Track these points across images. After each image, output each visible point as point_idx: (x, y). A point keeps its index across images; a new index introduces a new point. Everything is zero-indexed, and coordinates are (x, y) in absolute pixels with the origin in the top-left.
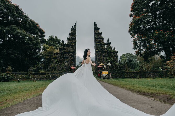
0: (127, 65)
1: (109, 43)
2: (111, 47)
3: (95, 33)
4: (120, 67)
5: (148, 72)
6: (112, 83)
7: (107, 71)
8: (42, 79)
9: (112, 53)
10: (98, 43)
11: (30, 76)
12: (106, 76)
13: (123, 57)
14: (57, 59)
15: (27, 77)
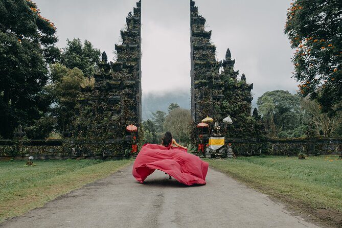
0: (275, 121)
1: (229, 63)
2: (235, 73)
3: (194, 34)
4: (256, 127)
5: (330, 140)
6: (233, 170)
7: (222, 136)
8: (52, 156)
9: (237, 88)
10: (198, 62)
11: (18, 149)
12: (218, 151)
13: (266, 100)
14: (91, 105)
15: (12, 152)
